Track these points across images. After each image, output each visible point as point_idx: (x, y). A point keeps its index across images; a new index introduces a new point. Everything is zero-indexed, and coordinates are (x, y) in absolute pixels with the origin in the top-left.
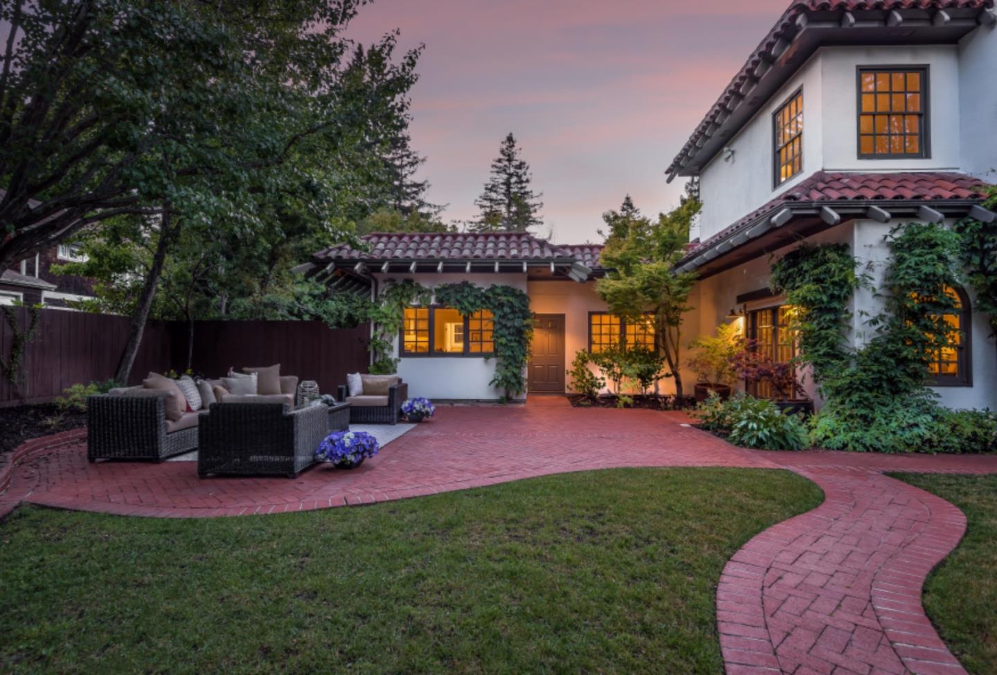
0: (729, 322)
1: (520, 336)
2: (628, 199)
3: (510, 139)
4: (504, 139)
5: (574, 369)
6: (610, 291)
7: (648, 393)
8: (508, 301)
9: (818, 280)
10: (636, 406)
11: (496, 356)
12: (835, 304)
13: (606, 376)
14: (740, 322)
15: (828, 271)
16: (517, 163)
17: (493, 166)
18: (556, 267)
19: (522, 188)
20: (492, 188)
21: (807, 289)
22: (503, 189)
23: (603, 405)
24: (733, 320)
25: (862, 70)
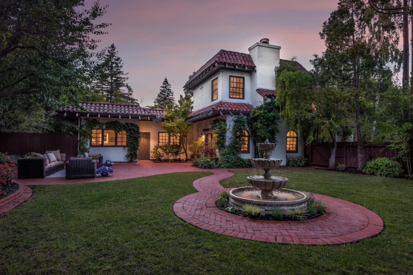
0: (201, 137)
1: (137, 140)
2: (166, 79)
3: (113, 46)
4: (110, 46)
5: (153, 151)
6: (167, 126)
7: (177, 158)
8: (133, 128)
9: (220, 128)
10: (174, 162)
11: (128, 147)
12: (223, 134)
13: (164, 153)
14: (204, 137)
15: (221, 126)
16: (116, 58)
18: (150, 118)
19: (119, 69)
21: (217, 130)
23: (164, 162)
24: (202, 136)
25: (230, 76)
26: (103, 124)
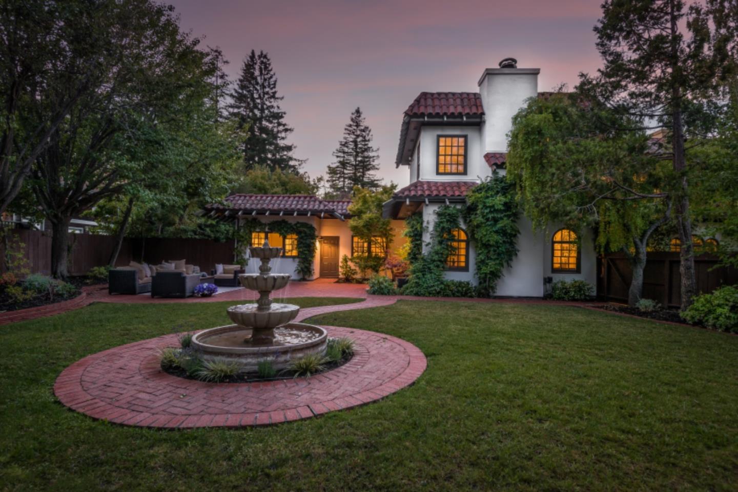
3: (358, 111)
4: (354, 111)
5: (343, 265)
8: (305, 230)
11: (299, 258)
12: (417, 237)
13: (357, 269)
16: (362, 128)
17: (346, 129)
18: (324, 214)
19: (365, 145)
20: (345, 144)
22: (352, 146)
25: (439, 137)
26: (265, 225)
